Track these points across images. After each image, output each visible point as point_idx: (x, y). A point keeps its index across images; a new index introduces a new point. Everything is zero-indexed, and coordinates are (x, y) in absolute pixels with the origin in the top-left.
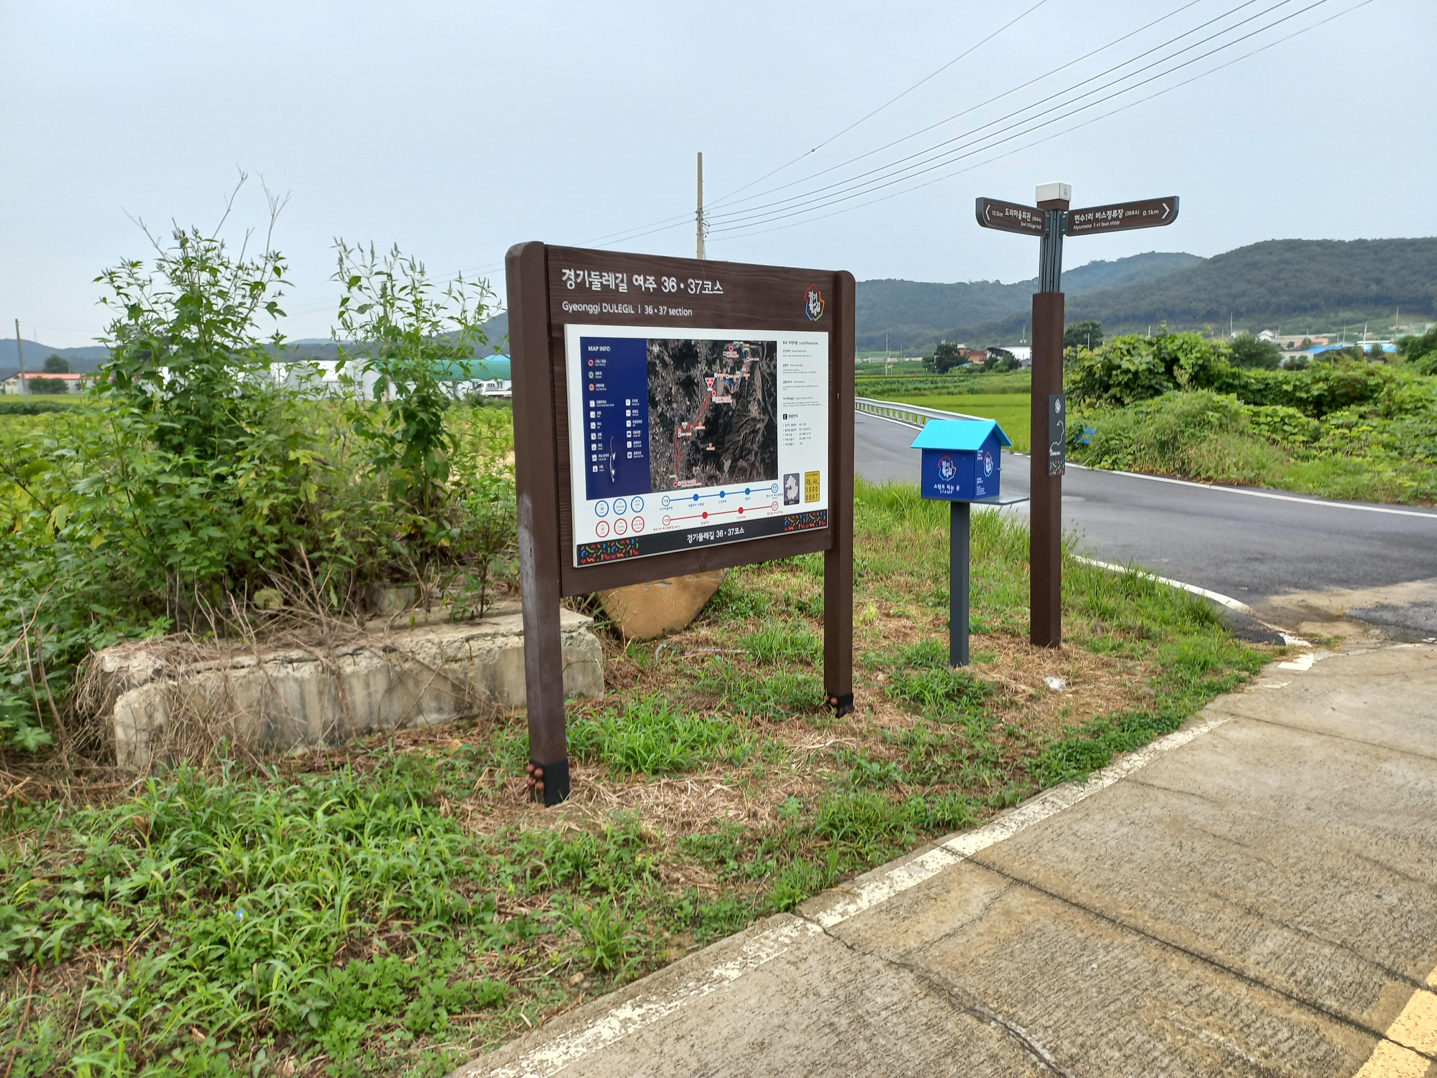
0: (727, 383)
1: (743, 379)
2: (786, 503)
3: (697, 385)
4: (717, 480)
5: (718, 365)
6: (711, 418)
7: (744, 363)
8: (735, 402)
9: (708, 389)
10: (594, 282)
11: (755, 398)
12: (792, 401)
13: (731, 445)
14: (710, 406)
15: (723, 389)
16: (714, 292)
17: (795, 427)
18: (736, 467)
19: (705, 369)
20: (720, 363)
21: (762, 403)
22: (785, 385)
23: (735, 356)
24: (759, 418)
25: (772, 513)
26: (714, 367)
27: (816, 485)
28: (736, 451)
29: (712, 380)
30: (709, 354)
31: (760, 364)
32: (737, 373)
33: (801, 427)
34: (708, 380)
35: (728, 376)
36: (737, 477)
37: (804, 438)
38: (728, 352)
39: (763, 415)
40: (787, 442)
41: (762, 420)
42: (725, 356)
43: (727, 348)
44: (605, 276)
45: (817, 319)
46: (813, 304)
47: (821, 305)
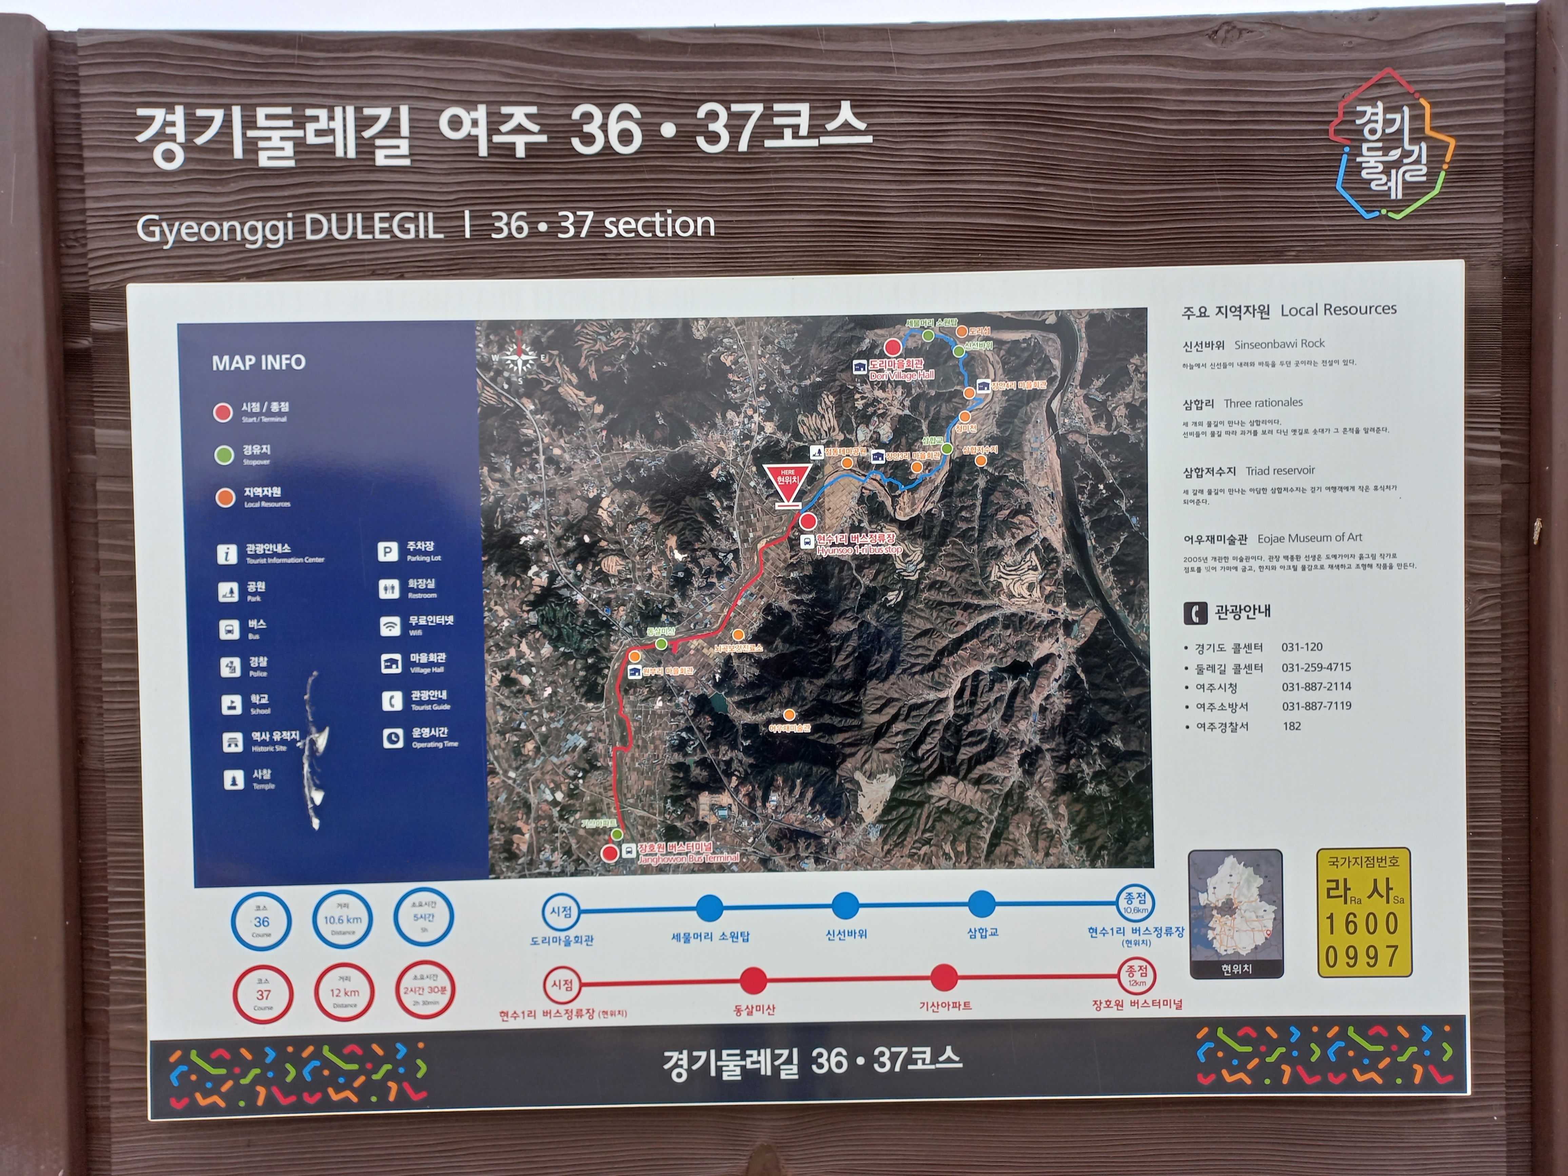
0: (873, 484)
1: (962, 465)
2: (1204, 966)
3: (724, 488)
4: (821, 848)
5: (830, 415)
6: (786, 615)
7: (964, 403)
8: (917, 555)
9: (778, 506)
10: (269, 139)
11: (1027, 540)
12: (1237, 550)
13: (895, 718)
14: (792, 567)
15: (853, 503)
16: (825, 140)
17: (1255, 657)
18: (920, 804)
19: (761, 428)
20: (838, 404)
21: (1068, 560)
22: (1195, 483)
23: (916, 377)
24: (1046, 617)
25: (1119, 1005)
26: (808, 423)
27: (1392, 907)
28: (920, 741)
29: (799, 472)
30: (782, 373)
31: (1055, 405)
32: (927, 440)
33: (1291, 657)
34: (776, 473)
35: (878, 456)
36: (928, 842)
37: (1310, 706)
38: (877, 363)
39: (1073, 604)
40: (1207, 717)
41: (1068, 626)
42: (864, 379)
43: (874, 345)
44: (316, 119)
45: (1398, 206)
46: (1386, 150)
47: (1436, 151)
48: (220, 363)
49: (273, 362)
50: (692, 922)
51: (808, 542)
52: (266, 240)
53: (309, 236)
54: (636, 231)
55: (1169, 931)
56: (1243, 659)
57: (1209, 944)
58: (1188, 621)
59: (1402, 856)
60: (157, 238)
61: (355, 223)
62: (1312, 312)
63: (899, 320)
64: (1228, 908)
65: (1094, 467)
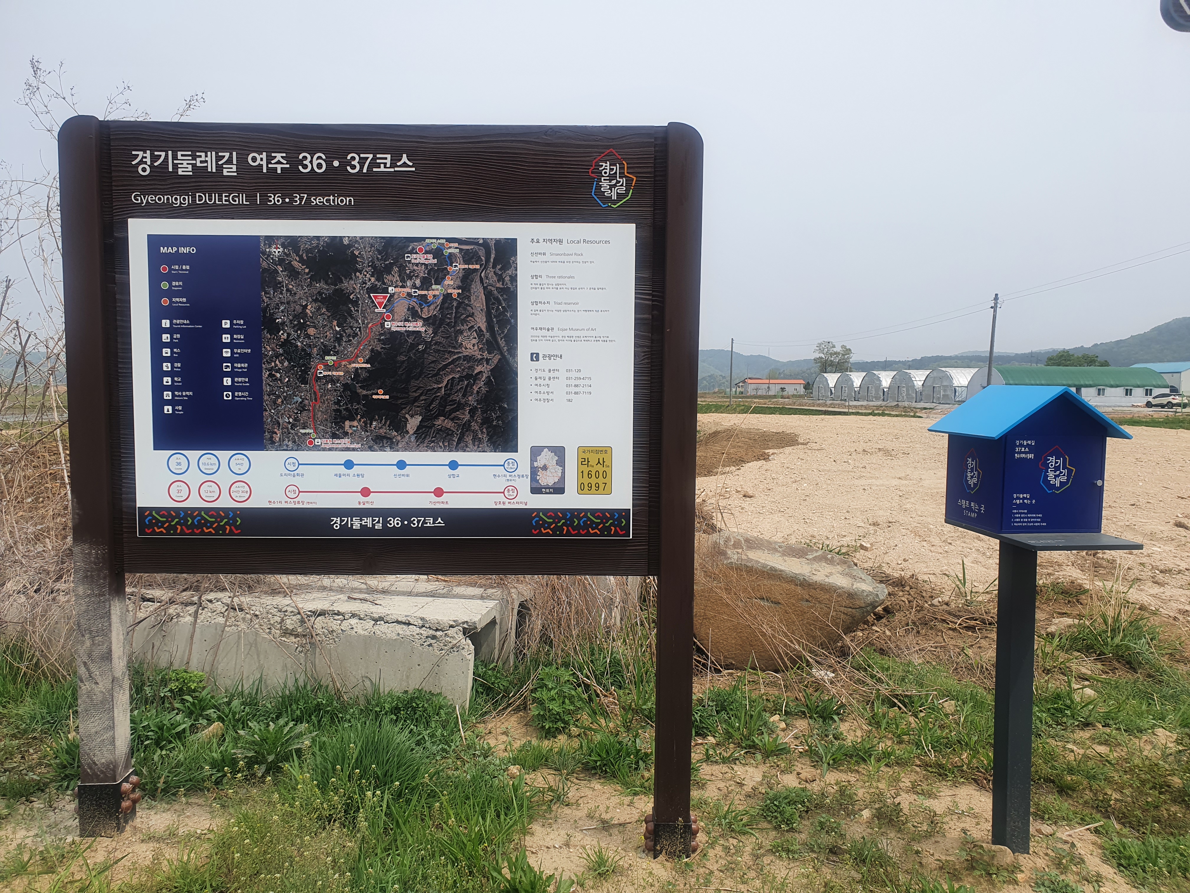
0: (413, 303)
1: (447, 297)
2: (536, 490)
3: (355, 303)
4: (392, 443)
5: (396, 275)
6: (380, 353)
7: (448, 273)
8: (430, 331)
9: (376, 310)
10: (182, 164)
11: (472, 327)
12: (550, 333)
13: (421, 395)
14: (381, 335)
15: (406, 310)
16: (396, 169)
17: (556, 374)
18: (431, 428)
19: (370, 280)
20: (399, 271)
21: (487, 335)
22: (535, 307)
23: (430, 262)
24: (479, 357)
25: (504, 503)
26: (388, 278)
27: (605, 469)
28: (431, 403)
29: (385, 297)
30: (378, 258)
31: (483, 275)
32: (434, 287)
33: (569, 375)
34: (376, 297)
35: (415, 292)
36: (433, 442)
37: (576, 393)
38: (415, 256)
39: (489, 353)
40: (539, 396)
41: (488, 361)
42: (410, 262)
43: (413, 249)
44: (200, 156)
45: (615, 202)
46: (610, 181)
47: (629, 181)
48: (163, 250)
49: (182, 250)
50: (342, 469)
51: (387, 325)
52: (181, 203)
53: (198, 202)
54: (323, 202)
55: (523, 476)
56: (552, 375)
57: (537, 481)
58: (532, 360)
59: (609, 449)
60: (139, 201)
61: (215, 197)
62: (578, 242)
63: (424, 239)
64: (545, 468)
65: (497, 299)
